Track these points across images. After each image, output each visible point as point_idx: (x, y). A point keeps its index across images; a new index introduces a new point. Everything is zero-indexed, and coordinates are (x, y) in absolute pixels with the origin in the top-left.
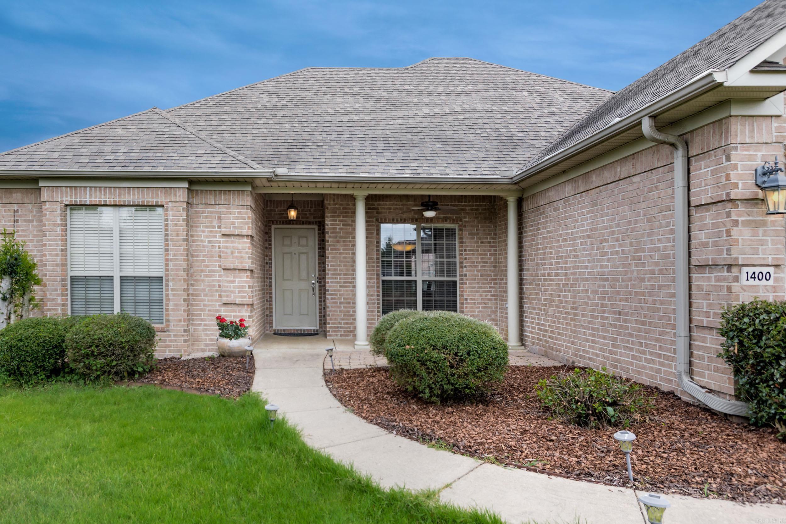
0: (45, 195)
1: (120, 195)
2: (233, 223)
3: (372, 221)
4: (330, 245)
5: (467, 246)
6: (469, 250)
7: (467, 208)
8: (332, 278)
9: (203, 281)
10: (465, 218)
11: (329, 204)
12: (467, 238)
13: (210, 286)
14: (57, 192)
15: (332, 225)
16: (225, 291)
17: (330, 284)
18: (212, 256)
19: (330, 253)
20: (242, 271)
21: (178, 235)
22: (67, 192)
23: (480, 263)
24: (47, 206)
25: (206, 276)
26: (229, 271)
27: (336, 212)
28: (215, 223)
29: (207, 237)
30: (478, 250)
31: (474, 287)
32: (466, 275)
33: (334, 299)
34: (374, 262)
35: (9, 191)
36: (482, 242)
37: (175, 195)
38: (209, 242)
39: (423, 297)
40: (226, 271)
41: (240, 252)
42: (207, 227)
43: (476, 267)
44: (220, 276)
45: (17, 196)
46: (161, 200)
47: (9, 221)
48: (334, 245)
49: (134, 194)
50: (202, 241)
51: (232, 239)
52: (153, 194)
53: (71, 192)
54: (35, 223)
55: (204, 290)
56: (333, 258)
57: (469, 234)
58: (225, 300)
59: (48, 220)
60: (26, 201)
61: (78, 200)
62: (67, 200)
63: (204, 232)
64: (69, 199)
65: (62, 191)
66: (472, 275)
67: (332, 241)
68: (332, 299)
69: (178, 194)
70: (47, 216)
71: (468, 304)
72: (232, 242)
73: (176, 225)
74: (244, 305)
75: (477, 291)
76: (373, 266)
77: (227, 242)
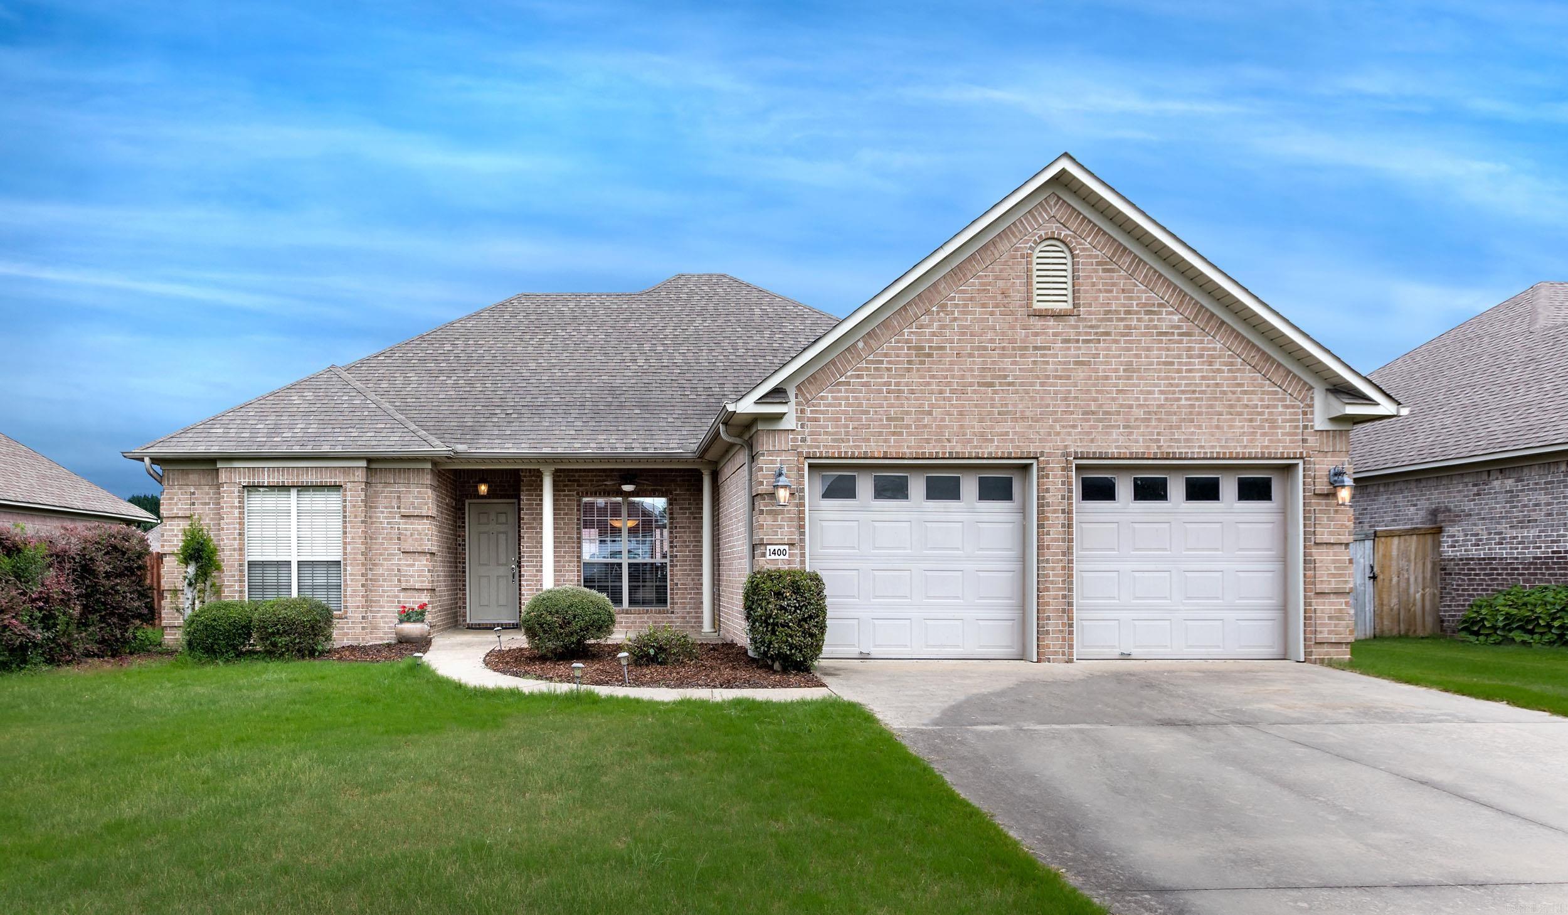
0: (223, 477)
1: (298, 476)
2: (413, 503)
3: (573, 495)
4: (525, 524)
5: (678, 523)
6: (680, 527)
7: (678, 479)
8: (528, 561)
9: (382, 565)
10: (676, 490)
11: (525, 476)
12: (678, 513)
13: (388, 570)
14: (235, 472)
15: (528, 500)
16: (404, 576)
17: (525, 568)
18: (391, 539)
19: (525, 533)
20: (421, 554)
21: (356, 517)
22: (244, 473)
23: (692, 542)
24: (225, 488)
25: (384, 559)
26: (409, 555)
27: (532, 486)
28: (395, 503)
29: (386, 518)
30: (689, 528)
31: (686, 570)
32: (676, 556)
33: (530, 585)
34: (574, 543)
35: (186, 473)
36: (695, 518)
37: (354, 475)
38: (388, 523)
39: (629, 582)
40: (405, 555)
41: (420, 534)
42: (386, 508)
43: (687, 546)
44: (399, 559)
45: (193, 477)
46: (339, 479)
47: (186, 504)
48: (530, 524)
49: (312, 475)
50: (381, 523)
51: (412, 520)
52: (331, 473)
53: (249, 472)
54: (211, 506)
55: (383, 575)
56: (529, 538)
57: (681, 509)
58: (404, 585)
59: (226, 502)
60: (203, 482)
61: (256, 481)
62: (245, 481)
63: (383, 512)
64: (247, 480)
65: (240, 472)
66: (683, 556)
67: (528, 519)
68: (527, 585)
69: (357, 474)
70: (225, 499)
71: (679, 589)
72: (412, 524)
73: (354, 506)
74: (424, 590)
75: (689, 575)
76: (573, 547)
77: (406, 523)
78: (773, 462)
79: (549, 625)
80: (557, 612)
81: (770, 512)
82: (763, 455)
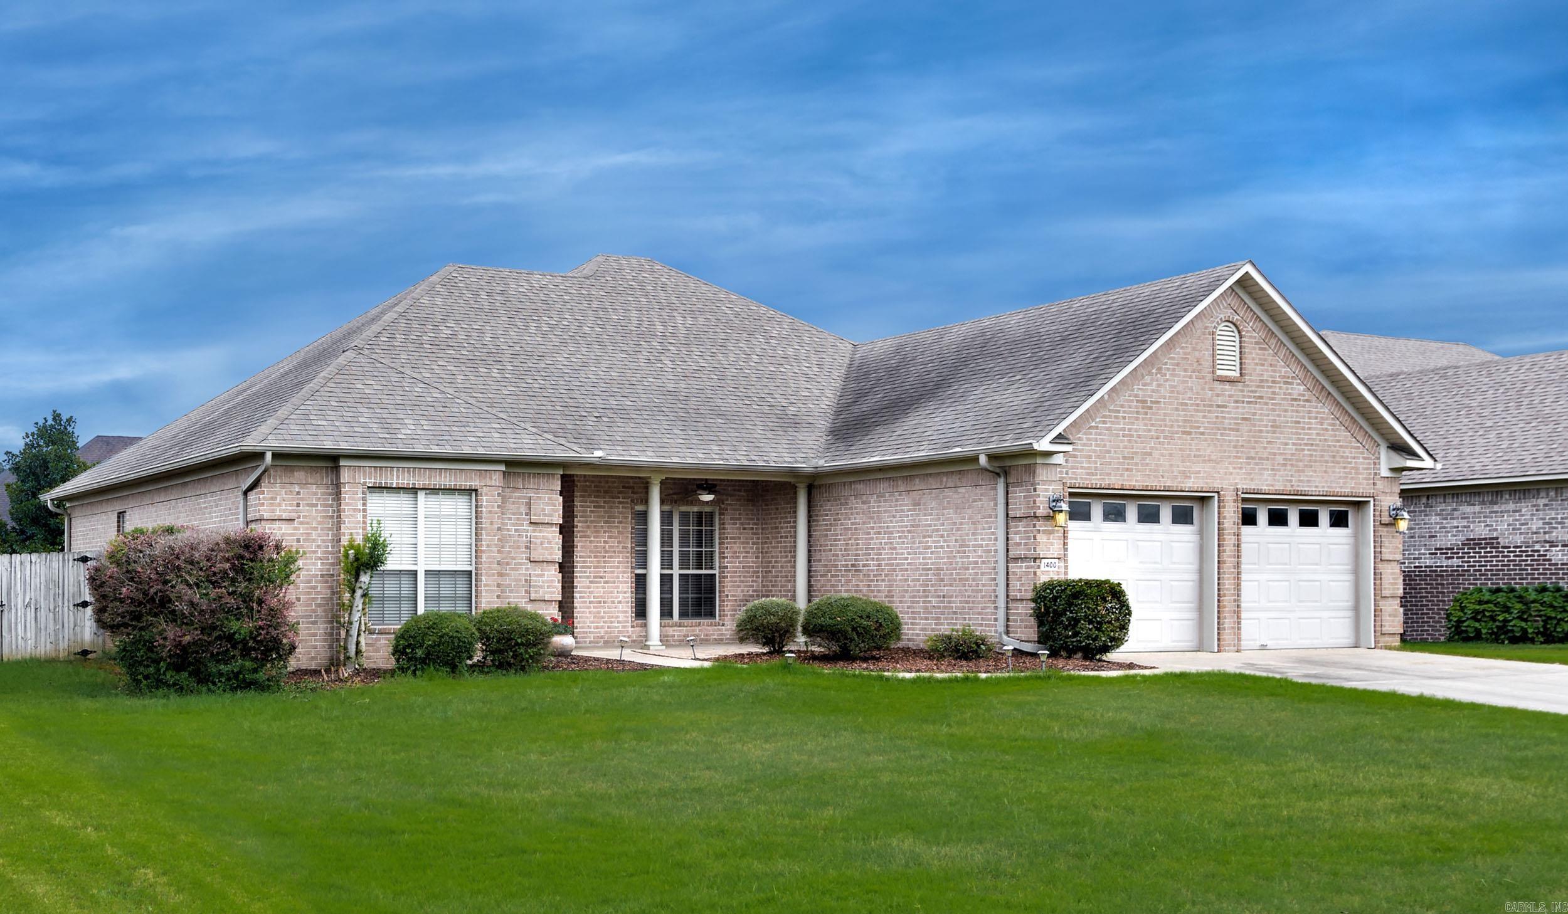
0: (345, 476)
1: (430, 478)
2: (544, 510)
3: (627, 503)
4: (579, 532)
5: (728, 533)
6: (731, 538)
7: (729, 489)
8: (581, 572)
9: (508, 575)
10: (727, 500)
11: (579, 481)
12: (729, 524)
13: (516, 580)
14: (359, 471)
15: (582, 506)
16: (535, 586)
17: (579, 579)
18: (519, 547)
19: (579, 541)
20: (550, 564)
21: (492, 523)
22: (370, 473)
23: (742, 553)
24: (347, 489)
25: (512, 569)
26: (537, 564)
27: (586, 491)
28: (523, 509)
29: (513, 525)
30: (740, 538)
31: (736, 582)
32: (727, 567)
33: (583, 597)
34: (628, 552)
35: (291, 469)
36: (744, 529)
37: (491, 478)
38: (516, 530)
39: (680, 593)
40: (533, 564)
41: (549, 543)
42: (514, 514)
43: (738, 557)
44: (527, 569)
45: (300, 475)
46: (475, 483)
47: (291, 505)
48: (582, 531)
49: (446, 477)
50: (508, 530)
51: (541, 527)
52: (466, 476)
53: (376, 472)
54: (319, 508)
55: (510, 585)
56: (582, 547)
57: (731, 519)
58: (533, 596)
59: (347, 504)
60: (310, 480)
61: (383, 482)
62: (370, 482)
63: (510, 519)
64: (373, 481)
65: (365, 472)
66: (733, 567)
67: (582, 527)
68: (580, 597)
69: (494, 478)
70: (347, 501)
71: (729, 601)
72: (540, 531)
73: (490, 512)
74: (552, 601)
75: (739, 586)
76: (627, 557)
77: (534, 531)
78: (1047, 490)
79: (863, 628)
80: (868, 617)
81: (1044, 532)
82: (1039, 484)
